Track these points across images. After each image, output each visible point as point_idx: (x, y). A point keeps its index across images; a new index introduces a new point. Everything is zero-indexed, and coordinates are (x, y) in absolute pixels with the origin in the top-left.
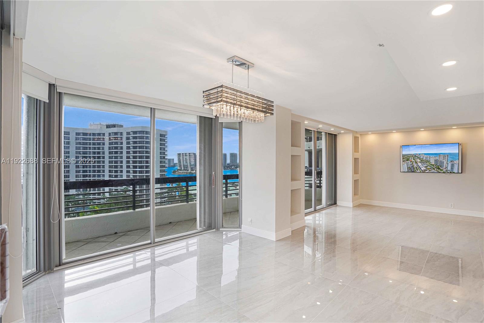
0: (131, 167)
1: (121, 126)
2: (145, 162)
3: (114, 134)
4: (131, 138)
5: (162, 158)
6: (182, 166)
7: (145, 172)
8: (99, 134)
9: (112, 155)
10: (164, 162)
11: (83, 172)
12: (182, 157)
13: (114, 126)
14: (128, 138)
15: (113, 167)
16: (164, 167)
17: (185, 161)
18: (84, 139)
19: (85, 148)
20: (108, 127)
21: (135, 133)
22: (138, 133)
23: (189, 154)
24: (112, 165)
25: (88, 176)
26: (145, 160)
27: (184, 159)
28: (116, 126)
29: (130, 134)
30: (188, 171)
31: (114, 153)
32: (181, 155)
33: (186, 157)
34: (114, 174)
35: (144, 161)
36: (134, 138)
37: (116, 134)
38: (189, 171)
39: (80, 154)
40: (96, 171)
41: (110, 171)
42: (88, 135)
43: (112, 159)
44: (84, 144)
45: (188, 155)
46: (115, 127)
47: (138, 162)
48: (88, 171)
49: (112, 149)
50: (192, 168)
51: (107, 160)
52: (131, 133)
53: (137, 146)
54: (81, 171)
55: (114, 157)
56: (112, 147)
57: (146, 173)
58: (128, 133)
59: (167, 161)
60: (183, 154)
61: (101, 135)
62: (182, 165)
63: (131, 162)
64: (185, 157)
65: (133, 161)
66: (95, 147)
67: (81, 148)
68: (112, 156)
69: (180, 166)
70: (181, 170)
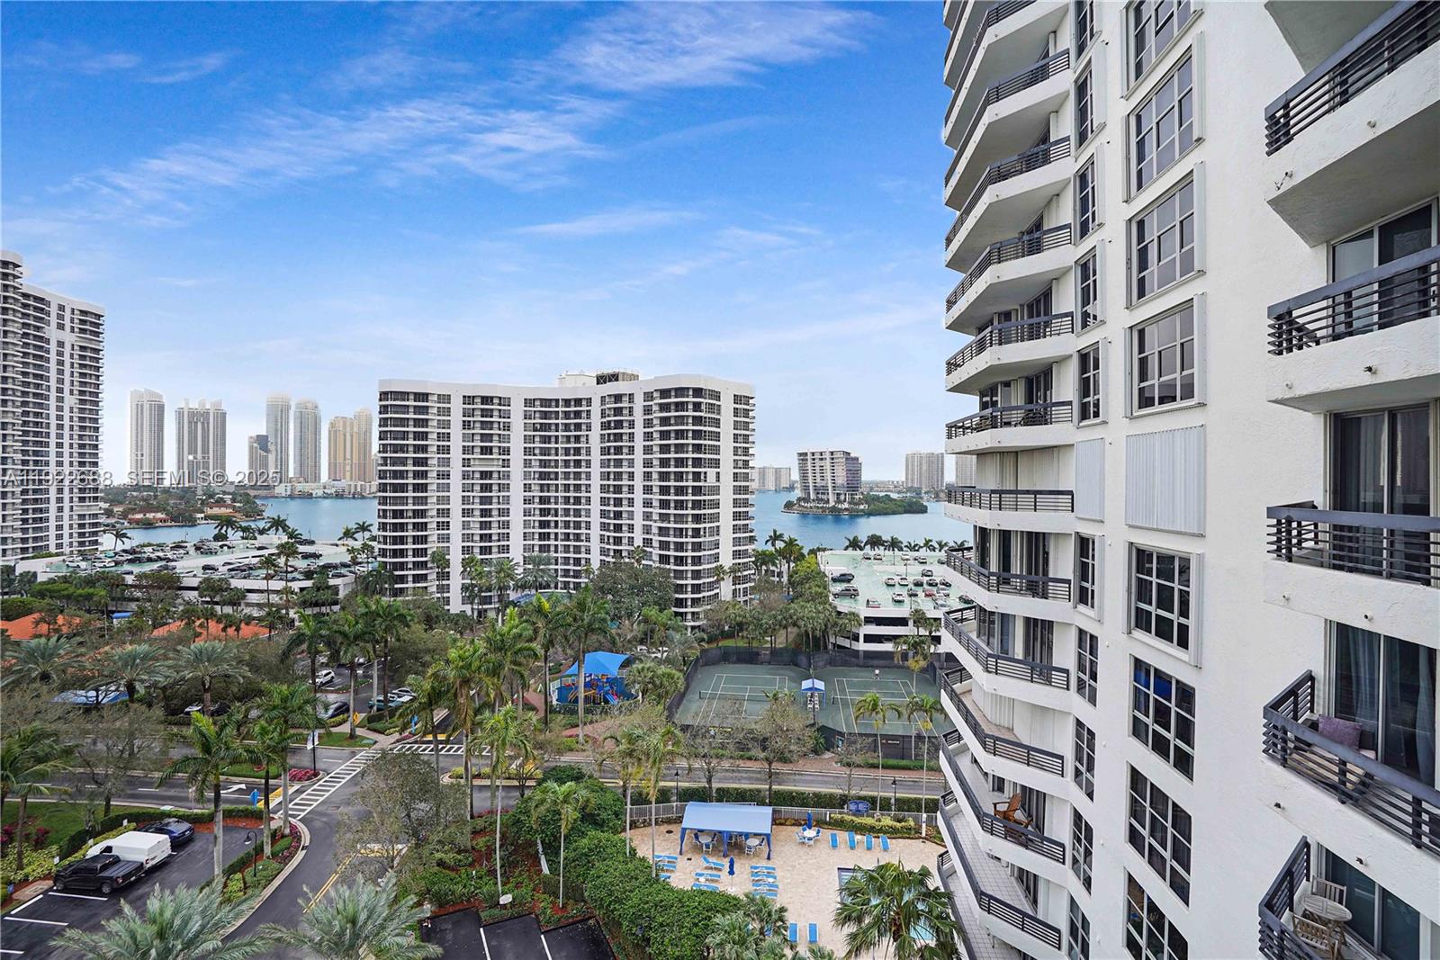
0: (656, 490)
1: (634, 377)
2: (690, 477)
3: (613, 399)
4: (655, 408)
5: (740, 464)
6: (811, 488)
7: (690, 505)
8: (578, 402)
9: (609, 457)
10: (746, 477)
11: (541, 503)
12: (810, 461)
13: (614, 377)
14: (647, 410)
15: (611, 489)
16: (746, 490)
17: (818, 475)
18: (545, 415)
19: (546, 439)
20: (602, 379)
21: (665, 393)
22: (673, 393)
23: (832, 453)
24: (609, 485)
25: (553, 512)
26: (690, 469)
27: (817, 468)
28: (620, 378)
29: (652, 399)
30: (828, 502)
31: (612, 451)
32: (809, 457)
33: (822, 463)
34: (612, 508)
35: (687, 473)
36: (663, 407)
37: (618, 398)
38: (832, 504)
39: (534, 455)
40: (572, 501)
41: (604, 501)
42: (554, 404)
43: (609, 467)
44: (545, 427)
45: (828, 456)
46: (617, 380)
47: (672, 477)
48: (552, 500)
49: (609, 441)
50: (838, 494)
51: (596, 470)
52: (655, 395)
53: (669, 431)
54: (537, 500)
55: (612, 464)
56: (609, 434)
57: (693, 508)
58: (648, 396)
59: (754, 475)
60: (813, 454)
61: (584, 403)
62: (811, 485)
63: (655, 476)
64: (818, 463)
65: (660, 473)
66: (568, 437)
67: (537, 439)
68: (609, 460)
69: (806, 488)
70: (807, 500)
